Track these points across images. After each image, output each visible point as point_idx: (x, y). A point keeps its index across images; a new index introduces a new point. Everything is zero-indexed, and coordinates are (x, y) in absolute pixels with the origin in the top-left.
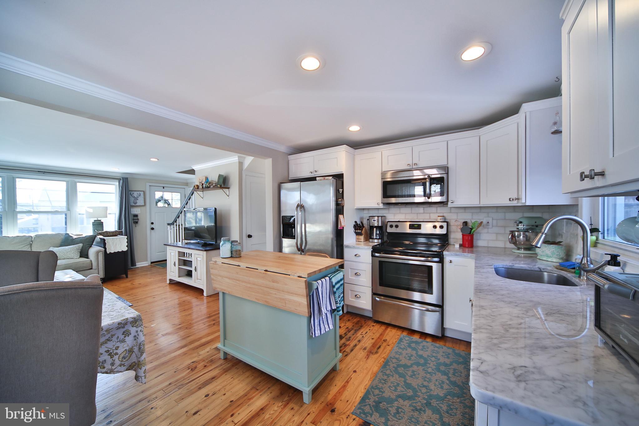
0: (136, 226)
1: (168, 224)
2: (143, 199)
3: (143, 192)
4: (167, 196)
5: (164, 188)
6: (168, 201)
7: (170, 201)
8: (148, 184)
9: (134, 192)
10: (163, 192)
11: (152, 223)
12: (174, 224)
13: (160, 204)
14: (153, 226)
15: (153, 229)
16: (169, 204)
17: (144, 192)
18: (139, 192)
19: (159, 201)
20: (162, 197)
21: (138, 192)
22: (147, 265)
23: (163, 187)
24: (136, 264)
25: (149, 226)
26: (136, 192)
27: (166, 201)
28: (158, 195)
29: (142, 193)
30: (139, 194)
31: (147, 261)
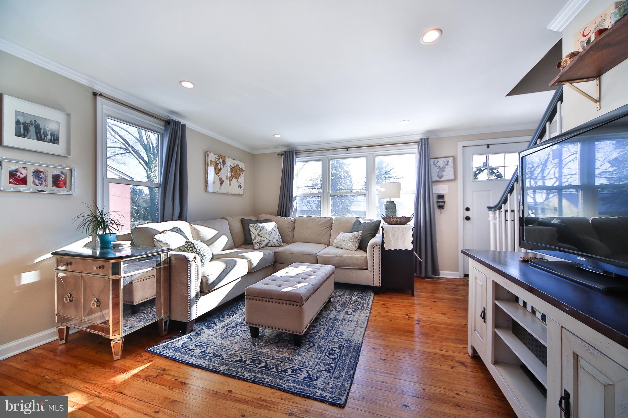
0: (441, 213)
1: (490, 208)
2: (452, 170)
3: (452, 158)
4: (495, 160)
5: (488, 146)
6: (497, 171)
7: (501, 171)
8: (460, 144)
9: (438, 160)
10: (487, 154)
11: (468, 209)
12: (501, 208)
13: (483, 176)
14: (468, 214)
15: (468, 218)
16: (499, 176)
17: (454, 158)
18: (447, 159)
19: (480, 171)
20: (486, 164)
21: (445, 159)
22: (458, 278)
23: (486, 146)
24: (440, 272)
25: (462, 214)
26: (442, 159)
27: (492, 171)
28: (478, 161)
29: (451, 160)
30: (446, 163)
31: (457, 270)
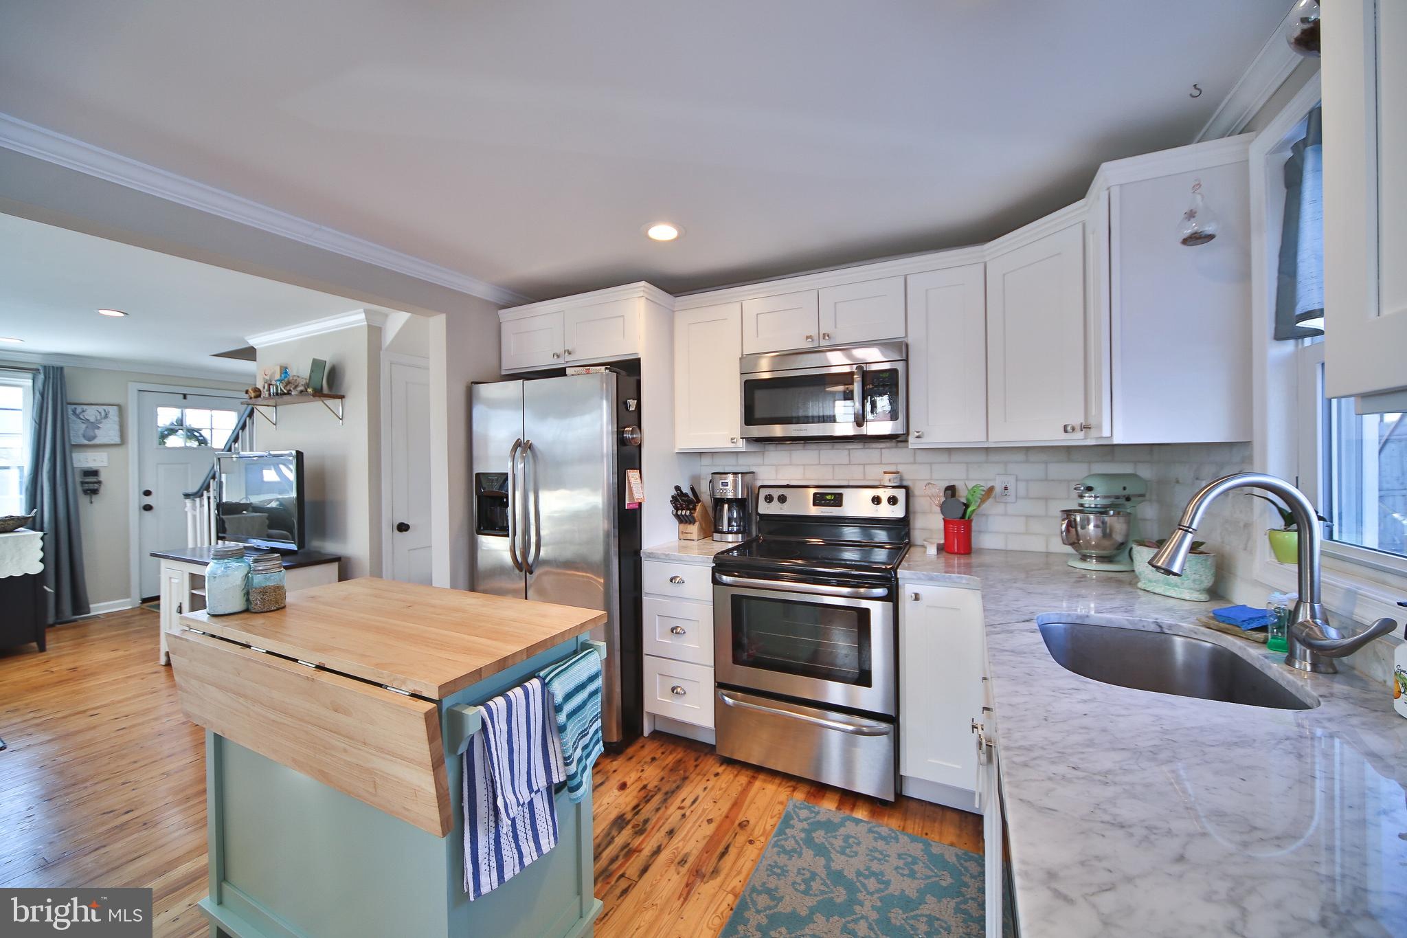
0: (91, 502)
1: (187, 496)
2: (117, 427)
3: (115, 407)
4: (196, 418)
5: (185, 396)
6: (200, 434)
7: (206, 434)
8: (133, 387)
9: (85, 407)
10: (183, 407)
11: (148, 493)
12: (202, 495)
13: (174, 441)
14: (148, 500)
15: (148, 508)
16: (202, 441)
17: (121, 410)
18: (105, 407)
19: (172, 431)
20: (180, 422)
21: (101, 409)
22: (130, 607)
23: (182, 396)
24: (91, 606)
25: (135, 500)
26: (93, 407)
27: (192, 433)
28: (166, 416)
29: (113, 411)
30: (103, 414)
31: (127, 595)
